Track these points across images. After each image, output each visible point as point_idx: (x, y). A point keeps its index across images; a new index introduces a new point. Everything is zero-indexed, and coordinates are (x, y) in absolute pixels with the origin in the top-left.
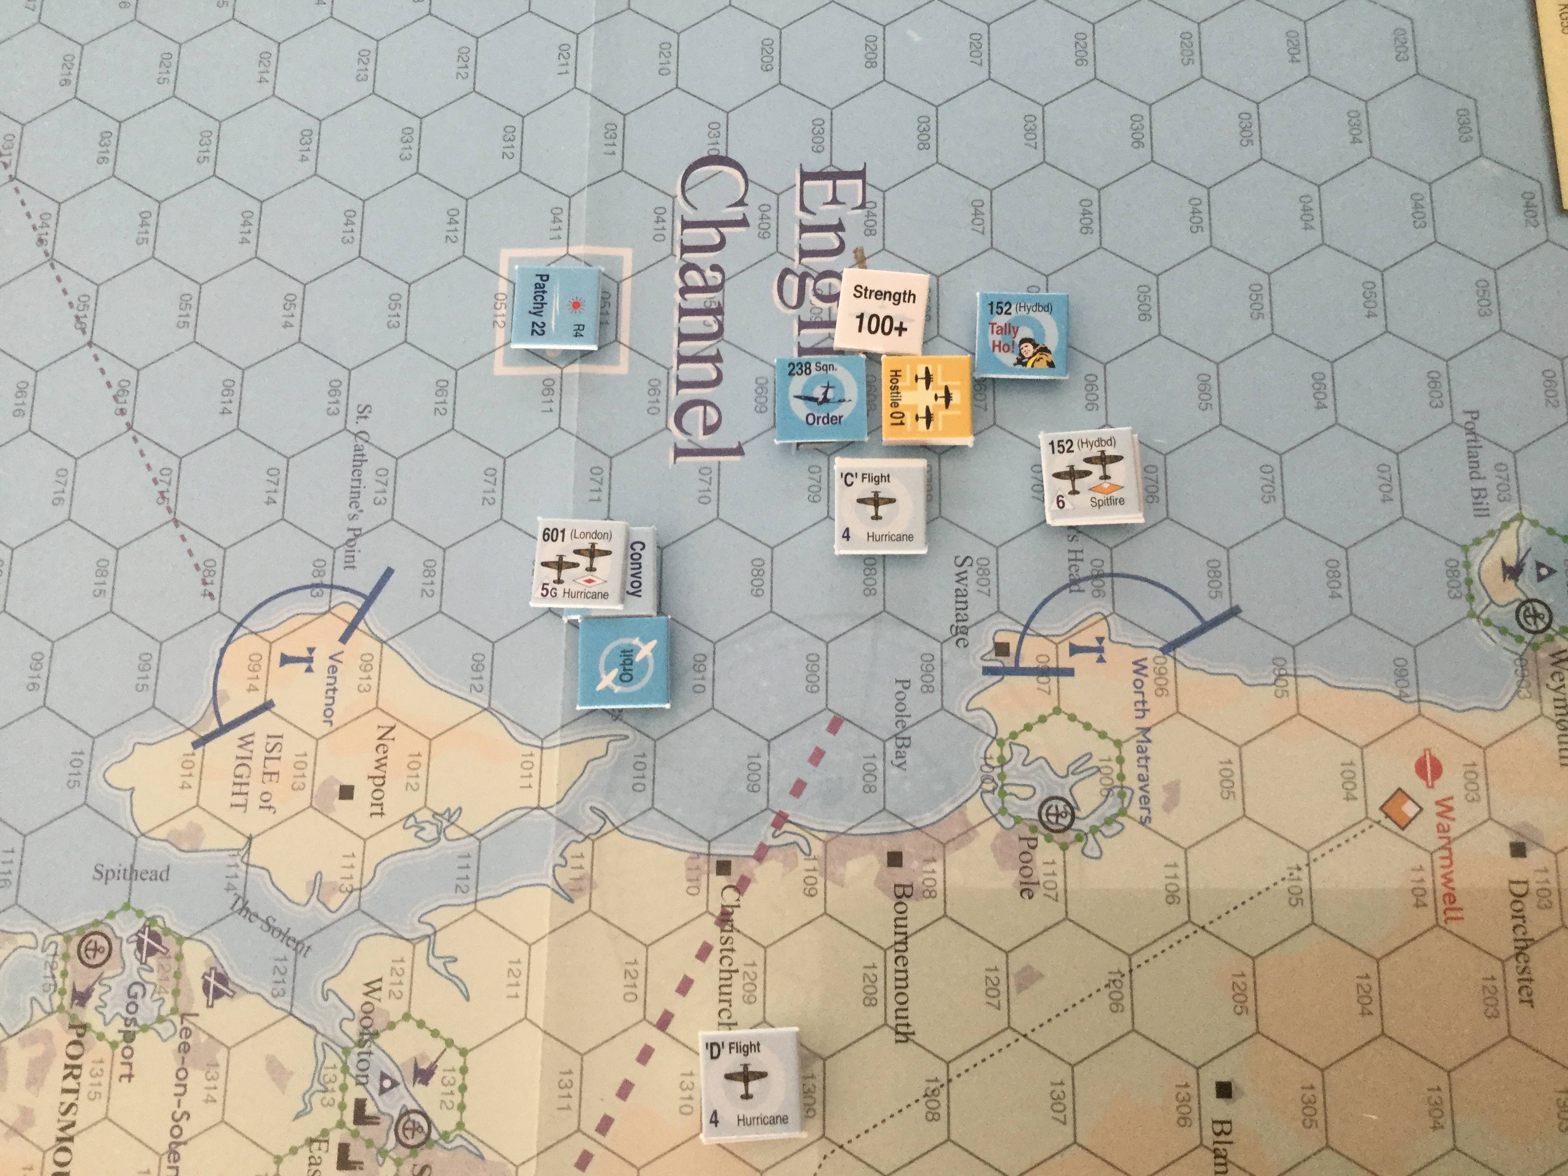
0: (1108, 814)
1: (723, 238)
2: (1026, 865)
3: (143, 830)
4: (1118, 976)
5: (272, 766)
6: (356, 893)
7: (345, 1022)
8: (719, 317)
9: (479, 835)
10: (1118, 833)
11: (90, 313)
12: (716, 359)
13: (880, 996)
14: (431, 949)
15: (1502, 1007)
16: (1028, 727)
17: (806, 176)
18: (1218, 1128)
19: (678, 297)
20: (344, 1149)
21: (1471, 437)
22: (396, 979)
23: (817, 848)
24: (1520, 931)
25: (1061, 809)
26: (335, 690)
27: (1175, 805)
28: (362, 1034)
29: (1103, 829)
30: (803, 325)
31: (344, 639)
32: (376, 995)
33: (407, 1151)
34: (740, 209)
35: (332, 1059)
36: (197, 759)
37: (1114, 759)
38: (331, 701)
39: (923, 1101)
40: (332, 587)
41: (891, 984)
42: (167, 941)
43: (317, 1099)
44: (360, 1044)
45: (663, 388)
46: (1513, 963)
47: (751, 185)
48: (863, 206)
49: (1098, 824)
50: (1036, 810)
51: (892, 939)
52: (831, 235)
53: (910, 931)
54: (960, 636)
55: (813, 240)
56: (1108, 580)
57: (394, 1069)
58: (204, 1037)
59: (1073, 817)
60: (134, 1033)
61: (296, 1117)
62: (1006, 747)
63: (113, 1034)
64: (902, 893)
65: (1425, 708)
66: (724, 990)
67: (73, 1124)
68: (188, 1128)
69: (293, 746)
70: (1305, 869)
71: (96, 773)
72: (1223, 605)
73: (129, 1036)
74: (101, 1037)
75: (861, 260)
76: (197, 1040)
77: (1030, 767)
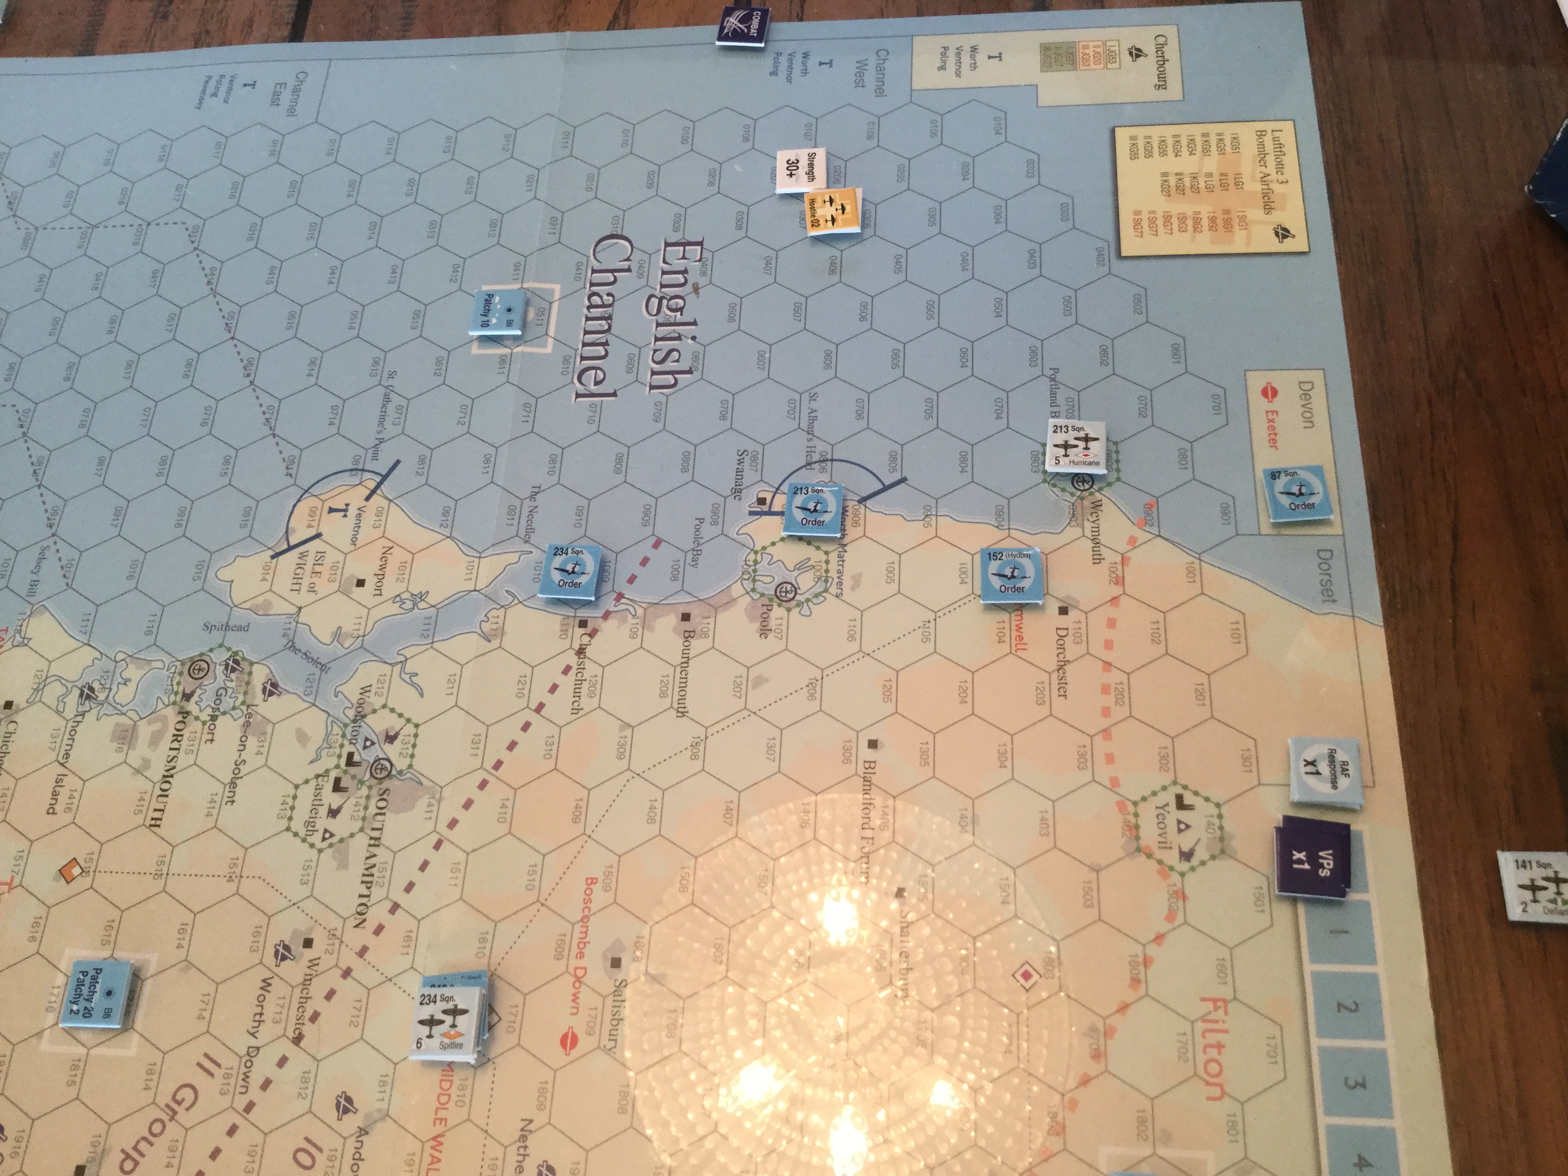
0: (817, 592)
1: (615, 277)
2: (765, 620)
3: (236, 603)
4: (814, 681)
5: (318, 569)
6: (361, 638)
7: (347, 711)
8: (609, 321)
9: (438, 606)
10: (823, 602)
11: (234, 322)
12: (605, 344)
13: (670, 692)
14: (403, 669)
15: (1047, 699)
16: (773, 544)
17: (667, 245)
18: (867, 765)
19: (585, 311)
20: (337, 780)
21: (1053, 383)
22: (380, 685)
23: (640, 612)
24: (1061, 656)
25: (789, 589)
26: (359, 527)
27: (858, 586)
28: (356, 716)
29: (814, 600)
30: (658, 325)
31: (367, 499)
32: (367, 694)
33: (376, 781)
34: (627, 263)
35: (337, 730)
36: (273, 565)
37: (823, 561)
38: (355, 533)
39: (690, 749)
40: (363, 470)
41: (677, 685)
42: (244, 665)
43: (324, 753)
44: (354, 721)
45: (572, 360)
46: (1056, 673)
47: (635, 250)
49: (810, 597)
50: (774, 589)
51: (680, 660)
52: (680, 276)
53: (691, 655)
54: (737, 494)
55: (668, 279)
56: (829, 463)
57: (373, 735)
58: (259, 718)
59: (796, 593)
60: (217, 716)
61: (311, 762)
62: (759, 556)
63: (205, 716)
64: (688, 636)
65: (1013, 533)
66: (577, 690)
67: (174, 768)
68: (244, 769)
69: (332, 556)
70: (933, 622)
71: (211, 574)
72: (897, 477)
73: (214, 718)
74: (197, 718)
75: (696, 289)
76: (256, 720)
77: (772, 566)
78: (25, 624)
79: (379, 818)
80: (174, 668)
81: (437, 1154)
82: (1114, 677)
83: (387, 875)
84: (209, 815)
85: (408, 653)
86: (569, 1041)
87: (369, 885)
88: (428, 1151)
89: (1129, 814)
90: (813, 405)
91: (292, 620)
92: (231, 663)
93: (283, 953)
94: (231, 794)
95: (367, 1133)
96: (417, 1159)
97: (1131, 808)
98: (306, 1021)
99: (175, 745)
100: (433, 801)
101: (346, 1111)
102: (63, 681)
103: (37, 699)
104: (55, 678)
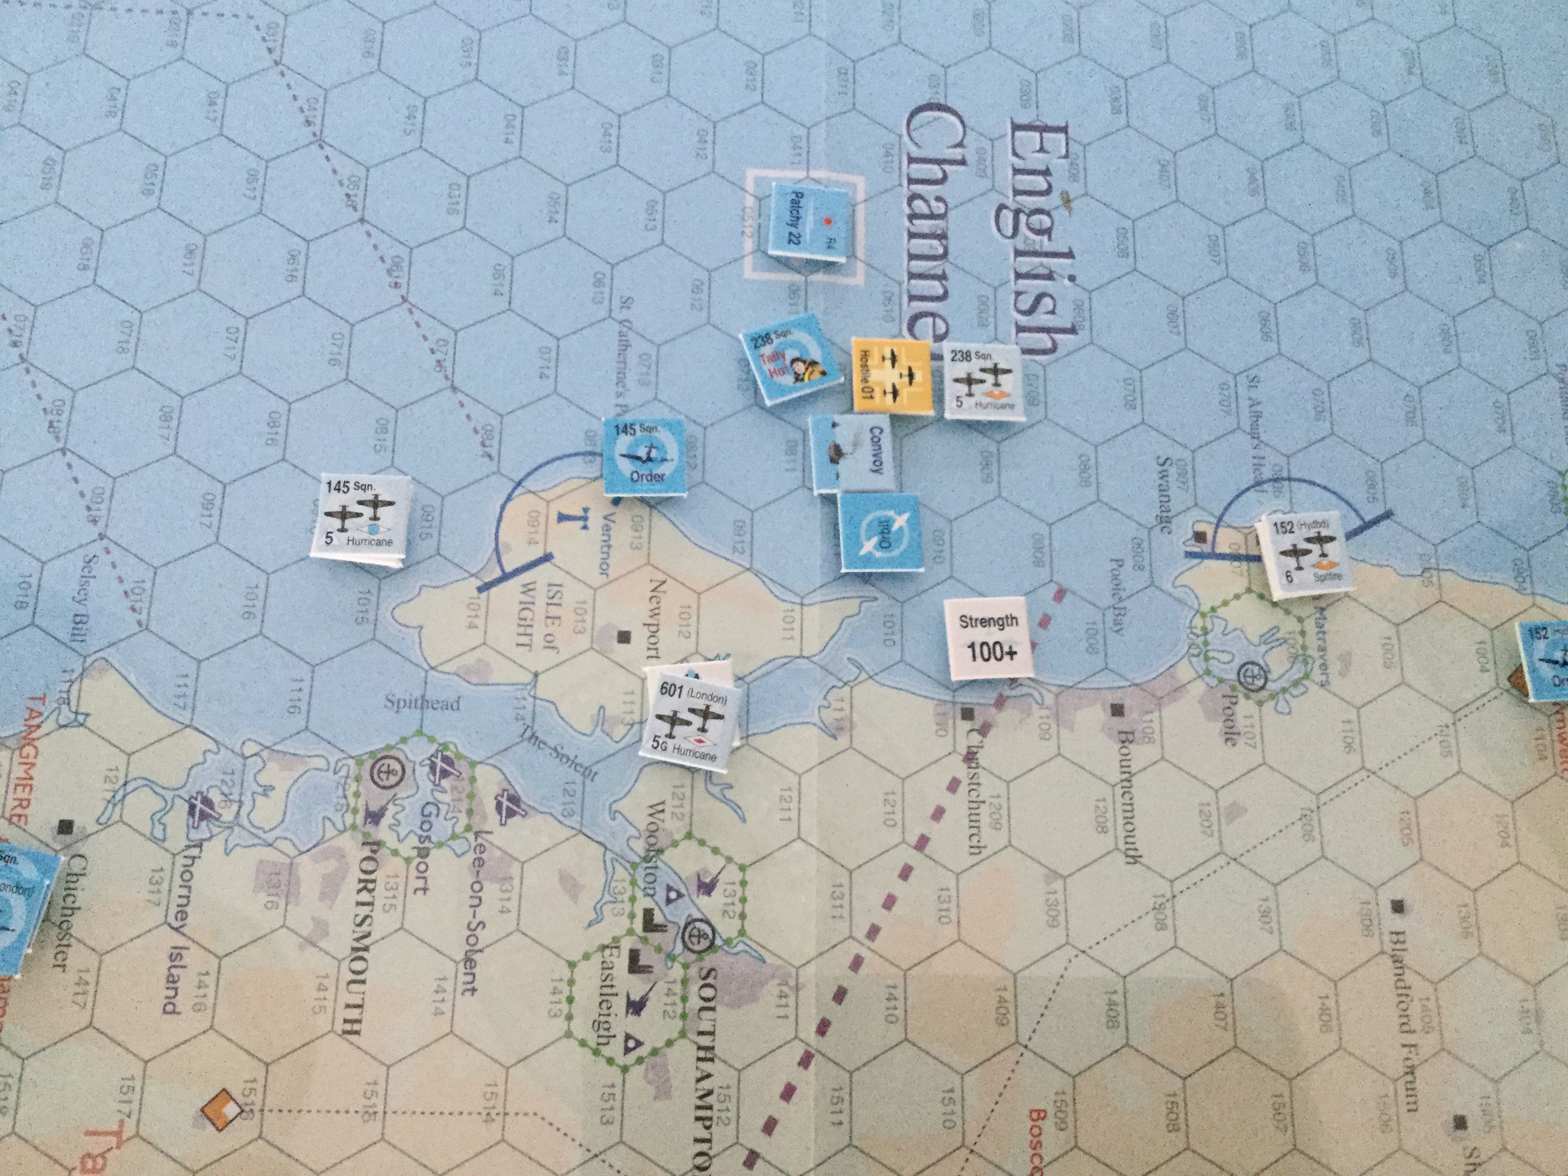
0: (1295, 678)
1: (945, 174)
2: (1229, 718)
3: (433, 665)
4: (1309, 813)
5: (553, 611)
6: (636, 727)
7: (632, 840)
8: (944, 242)
9: (748, 679)
10: (1303, 693)
14: (709, 779)
16: (1225, 603)
17: (1016, 127)
18: (1394, 938)
19: (907, 223)
20: (634, 956)
22: (677, 802)
23: (1049, 699)
25: (1256, 672)
26: (609, 547)
27: (1348, 670)
28: (648, 850)
29: (1292, 690)
30: (1018, 253)
32: (660, 816)
33: (694, 956)
34: (959, 150)
35: (621, 873)
36: (482, 602)
37: (1297, 632)
38: (605, 556)
39: (1152, 913)
41: (1120, 816)
42: (461, 765)
43: (607, 909)
44: (646, 859)
45: (895, 299)
47: (968, 131)
48: (1066, 156)
49: (1287, 685)
50: (1235, 671)
51: (1119, 776)
52: (1040, 179)
53: (1133, 770)
54: (1164, 524)
55: (1024, 181)
56: (1286, 483)
57: (679, 882)
58: (498, 853)
59: (1266, 679)
60: (428, 849)
61: (590, 925)
62: (1208, 619)
63: (407, 849)
64: (1125, 739)
65: (1539, 600)
66: (973, 818)
67: (369, 935)
68: (484, 937)
69: (573, 594)
70: (1452, 728)
71: (385, 614)
72: (1379, 510)
73: (423, 853)
74: (395, 853)
75: (1067, 201)
76: (491, 856)
77: (1230, 636)
78: (75, 688)
79: (706, 1015)
80: (345, 769)
83: (732, 1106)
84: (438, 1013)
87: (708, 1123)
90: (1253, 394)
91: (525, 693)
92: (439, 762)
94: (469, 978)
99: (365, 897)
100: (785, 989)
102: (154, 787)
103: (116, 817)
104: (140, 782)
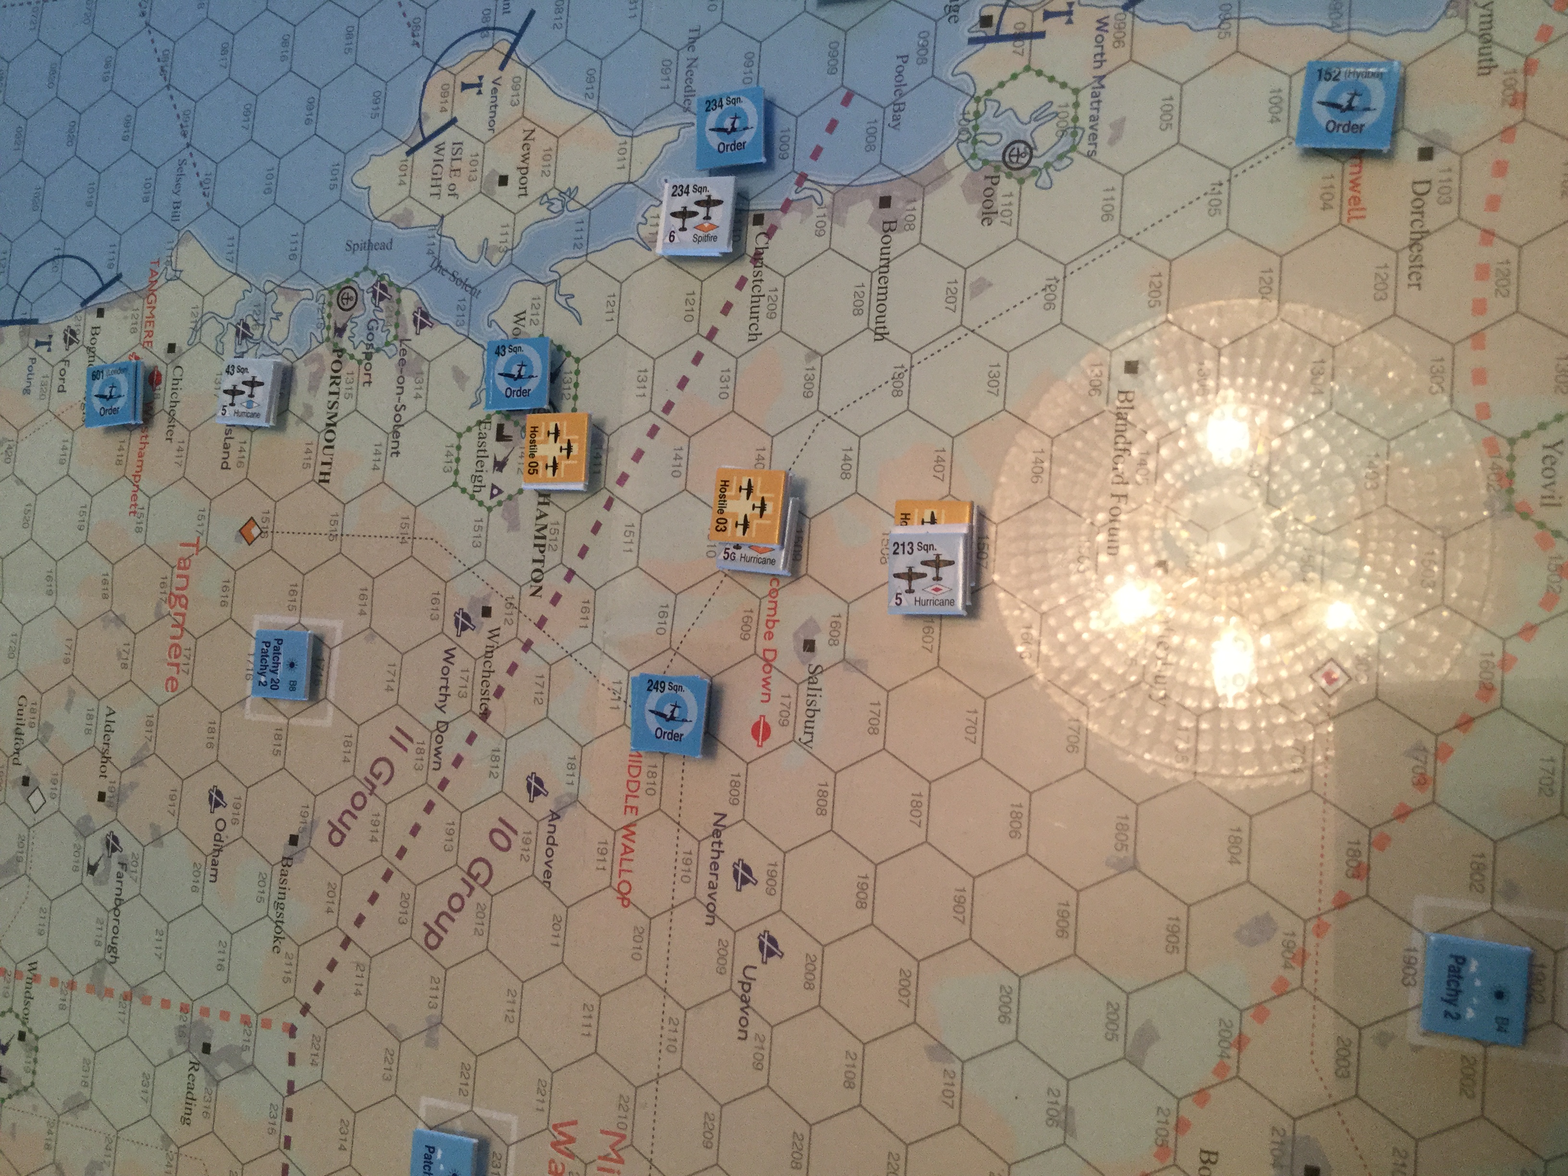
0: (1060, 151)
2: (989, 198)
3: (376, 215)
4: (1053, 282)
5: (456, 165)
6: (509, 252)
9: (590, 206)
10: (1067, 166)
13: (865, 307)
14: (557, 291)
15: (1391, 291)
16: (1002, 85)
18: (1122, 397)
20: (500, 428)
22: (534, 311)
23: (827, 198)
24: (1417, 225)
25: (1021, 151)
26: (496, 106)
27: (1119, 139)
29: (1055, 164)
31: (502, 67)
32: (521, 322)
36: (409, 164)
37: (1071, 105)
38: (493, 114)
39: (891, 382)
40: (494, 29)
41: (874, 297)
42: (392, 291)
43: (483, 394)
46: (1407, 252)
49: (1051, 160)
50: (1001, 153)
51: (878, 263)
53: (891, 257)
54: (953, 13)
58: (414, 355)
59: (1031, 156)
60: (371, 354)
61: (472, 407)
62: (982, 103)
63: (359, 355)
64: (888, 228)
65: (1356, 36)
67: (336, 415)
68: (405, 415)
69: (470, 148)
70: (1226, 184)
71: (347, 178)
73: (369, 356)
74: (352, 357)
76: (410, 357)
77: (1000, 118)
78: (174, 254)
80: (323, 298)
81: (628, 843)
82: (1499, 252)
83: (560, 537)
84: (375, 468)
85: (562, 268)
86: (761, 731)
87: (542, 549)
88: (620, 840)
89: (1500, 457)
91: (435, 232)
92: (378, 288)
93: (463, 623)
94: (395, 445)
95: (559, 817)
96: (610, 847)
97: (1505, 450)
98: (491, 697)
99: (334, 388)
100: (600, 451)
101: (537, 793)
102: (219, 319)
103: (197, 340)
104: (209, 315)
